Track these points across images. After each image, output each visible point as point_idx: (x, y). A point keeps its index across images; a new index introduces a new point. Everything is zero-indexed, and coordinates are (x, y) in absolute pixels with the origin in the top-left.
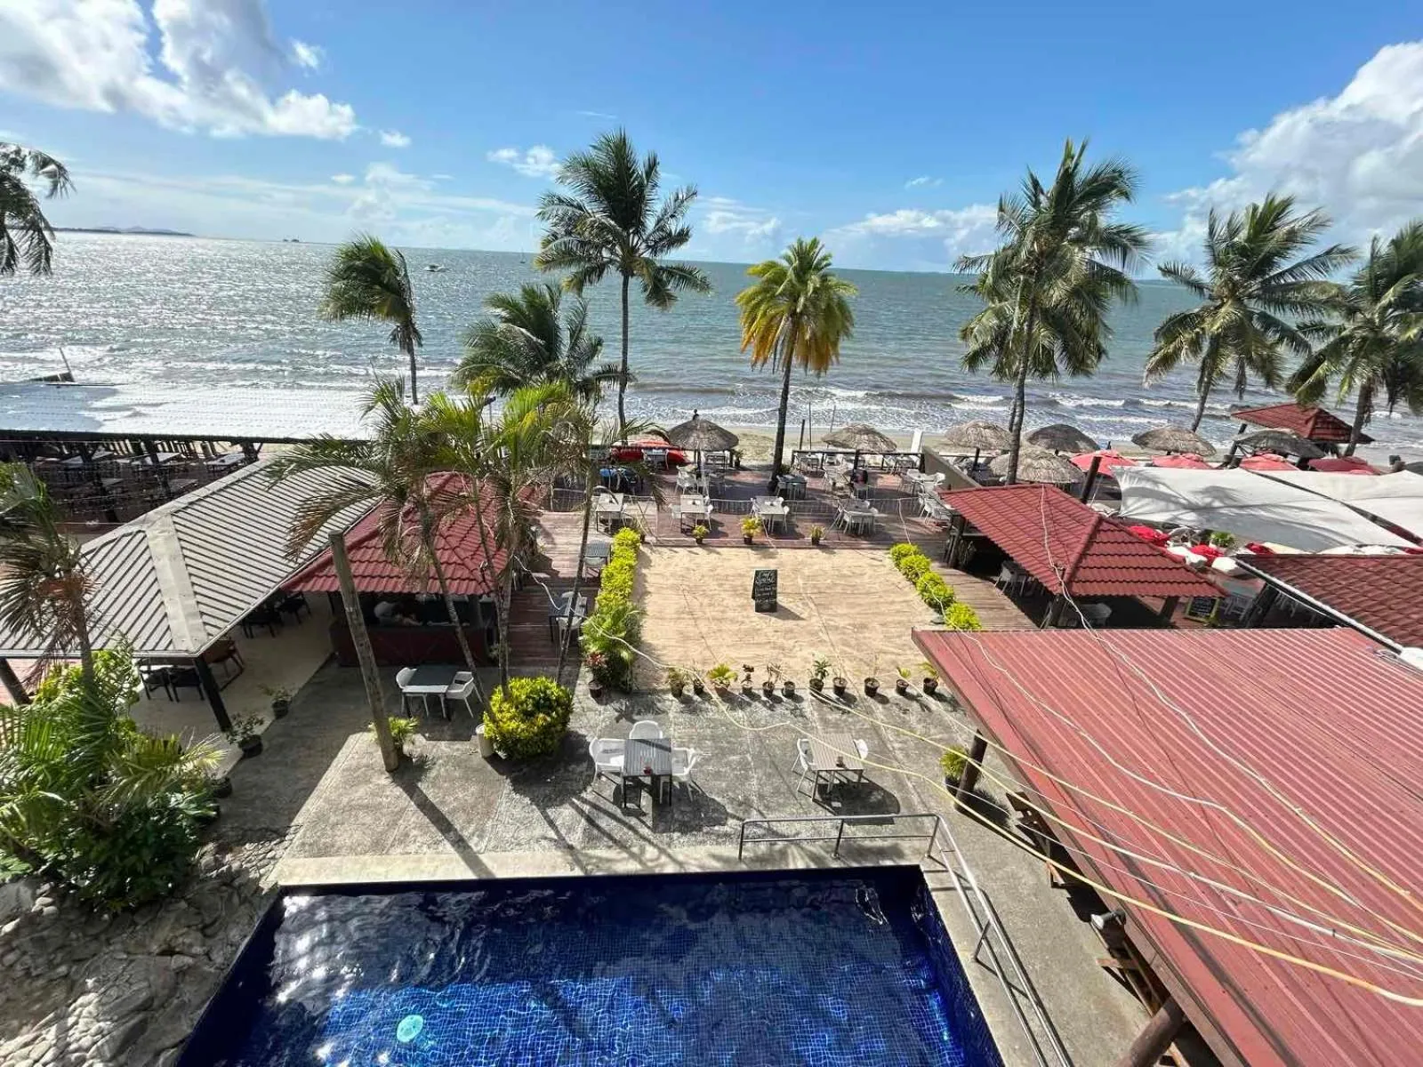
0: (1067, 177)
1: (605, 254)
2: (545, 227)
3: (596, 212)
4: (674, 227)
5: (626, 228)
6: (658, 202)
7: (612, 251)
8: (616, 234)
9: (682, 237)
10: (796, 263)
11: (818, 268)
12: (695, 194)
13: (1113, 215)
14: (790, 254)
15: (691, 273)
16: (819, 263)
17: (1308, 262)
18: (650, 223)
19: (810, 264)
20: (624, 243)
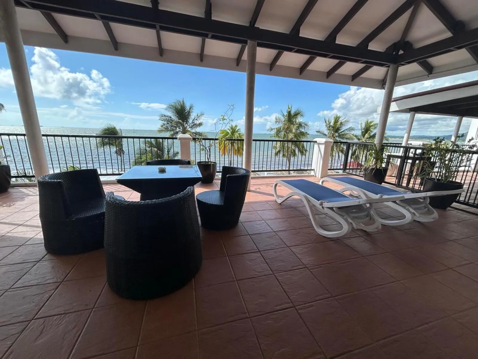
0: (289, 113)
1: (178, 129)
2: (161, 123)
3: (175, 118)
4: (197, 122)
5: (183, 121)
6: (193, 116)
7: (179, 128)
8: (180, 123)
9: (200, 124)
10: (231, 131)
11: (237, 131)
12: (203, 114)
13: (299, 120)
14: (229, 128)
15: (202, 134)
16: (238, 130)
17: (346, 130)
18: (190, 121)
19: (235, 130)
20: (183, 125)
